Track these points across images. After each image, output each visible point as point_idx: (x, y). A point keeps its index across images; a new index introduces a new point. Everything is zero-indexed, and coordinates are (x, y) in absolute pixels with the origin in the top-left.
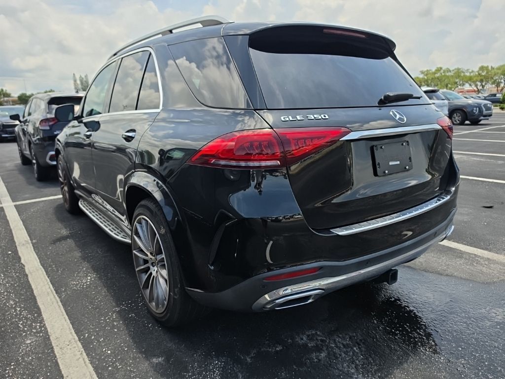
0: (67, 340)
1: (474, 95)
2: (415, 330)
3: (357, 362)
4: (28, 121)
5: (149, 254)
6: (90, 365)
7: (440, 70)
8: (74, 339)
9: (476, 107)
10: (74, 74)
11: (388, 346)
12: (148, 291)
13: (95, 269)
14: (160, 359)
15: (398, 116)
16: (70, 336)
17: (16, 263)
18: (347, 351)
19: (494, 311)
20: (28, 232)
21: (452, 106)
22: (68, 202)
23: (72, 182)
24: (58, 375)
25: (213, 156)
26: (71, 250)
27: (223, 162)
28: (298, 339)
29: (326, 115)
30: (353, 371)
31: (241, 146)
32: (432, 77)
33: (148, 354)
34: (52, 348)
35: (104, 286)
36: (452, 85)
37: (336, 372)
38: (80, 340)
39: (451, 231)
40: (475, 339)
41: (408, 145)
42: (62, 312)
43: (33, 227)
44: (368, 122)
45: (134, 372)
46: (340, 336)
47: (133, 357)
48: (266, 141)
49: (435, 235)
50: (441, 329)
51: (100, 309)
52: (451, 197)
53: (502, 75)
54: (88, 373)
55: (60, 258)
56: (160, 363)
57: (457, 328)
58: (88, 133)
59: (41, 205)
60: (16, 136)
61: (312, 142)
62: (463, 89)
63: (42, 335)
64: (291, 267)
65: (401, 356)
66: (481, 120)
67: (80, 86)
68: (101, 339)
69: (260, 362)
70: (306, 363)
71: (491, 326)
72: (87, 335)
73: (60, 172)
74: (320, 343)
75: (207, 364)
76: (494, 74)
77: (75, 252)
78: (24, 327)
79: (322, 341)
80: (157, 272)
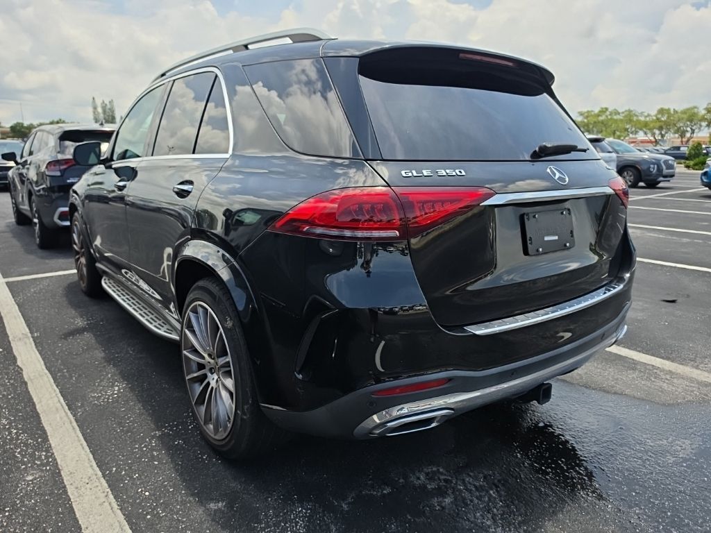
0: (84, 476)
1: (651, 147)
2: (573, 468)
3: (495, 510)
4: (29, 162)
5: (206, 356)
6: (119, 512)
7: (605, 112)
8: (96, 475)
9: (654, 164)
10: (94, 99)
11: (536, 489)
12: (203, 408)
13: (125, 376)
14: (220, 504)
15: (558, 175)
16: (90, 471)
17: (9, 365)
18: (480, 496)
19: (679, 442)
20: (26, 321)
21: (621, 161)
22: (86, 280)
23: (92, 251)
24: (73, 526)
25: (306, 222)
26: (88, 349)
27: (319, 231)
28: (413, 479)
29: (462, 171)
30: (489, 523)
31: (346, 209)
32: (594, 120)
33: (203, 496)
34: (65, 487)
35: (138, 400)
36: (621, 132)
37: (466, 525)
38: (104, 476)
39: (624, 333)
40: (654, 481)
41: (570, 214)
42: (78, 436)
43: (35, 315)
44: (513, 182)
45: (183, 522)
46: (472, 474)
47: (181, 502)
48: (381, 203)
49: (603, 337)
50: (607, 467)
51: (132, 433)
52: (624, 286)
53: (689, 121)
54: (117, 524)
55: (74, 359)
56: (219, 509)
57: (630, 465)
58: (121, 184)
59: (45, 283)
60: (9, 183)
61: (443, 206)
62: (636, 138)
63: (50, 469)
64: (407, 377)
65: (555, 503)
66: (659, 182)
67: (102, 116)
68: (135, 474)
69: (360, 510)
70: (424, 512)
71: (676, 463)
72: (114, 469)
73: (75, 236)
74: (442, 483)
75: (287, 512)
76: (676, 119)
77: (97, 351)
78: (23, 456)
79: (446, 481)
80: (217, 381)
